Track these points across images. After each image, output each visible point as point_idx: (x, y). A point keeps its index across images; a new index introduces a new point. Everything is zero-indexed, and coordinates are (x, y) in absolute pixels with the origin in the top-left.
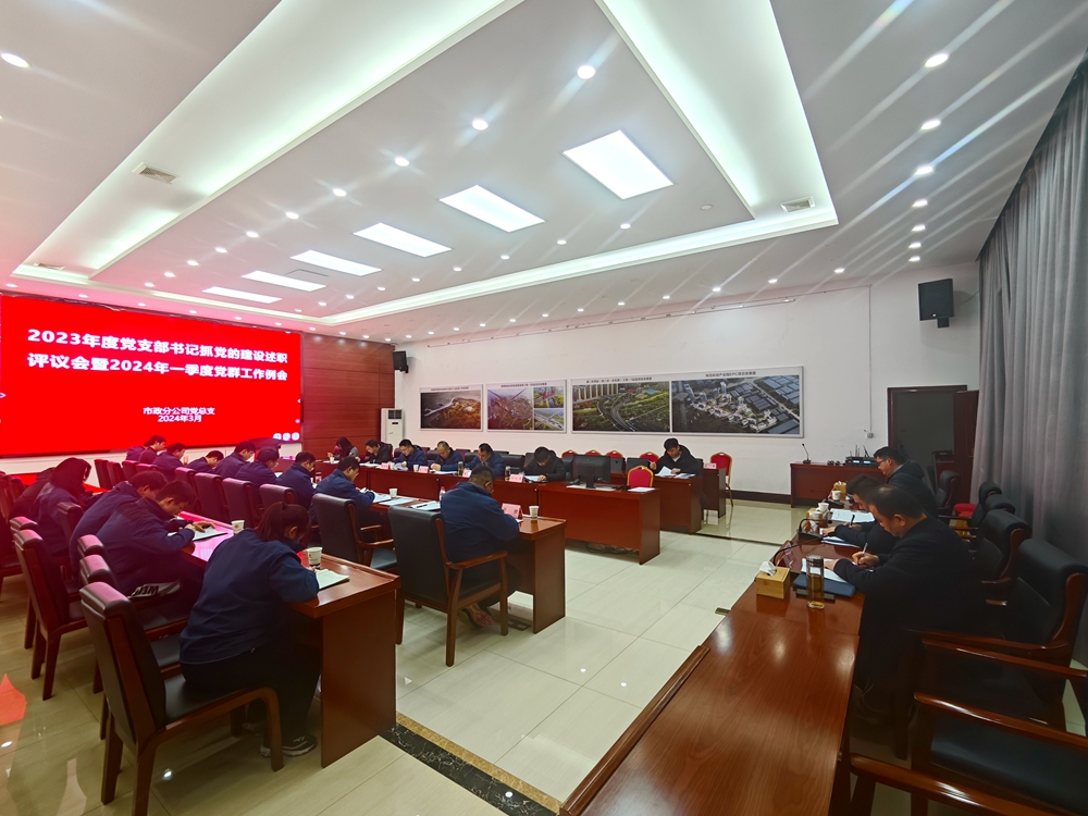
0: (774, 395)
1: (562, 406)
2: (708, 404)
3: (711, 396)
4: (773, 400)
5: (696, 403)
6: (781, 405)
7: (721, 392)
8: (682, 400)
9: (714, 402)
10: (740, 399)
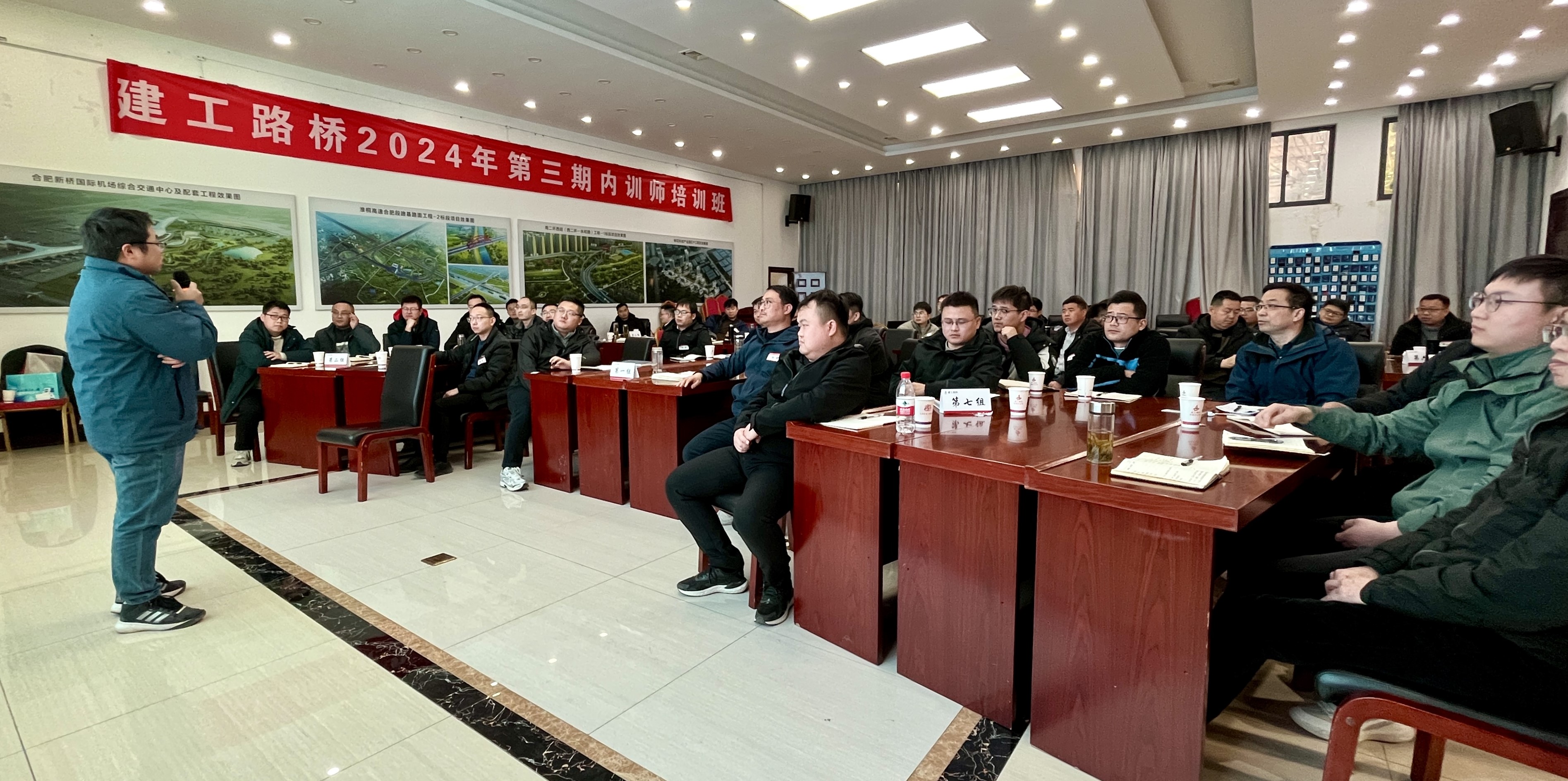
0: (719, 266)
1: (505, 262)
2: (676, 271)
3: (678, 263)
4: (717, 271)
5: (666, 270)
6: (722, 276)
7: (685, 260)
8: (655, 265)
9: (680, 270)
10: (698, 268)
